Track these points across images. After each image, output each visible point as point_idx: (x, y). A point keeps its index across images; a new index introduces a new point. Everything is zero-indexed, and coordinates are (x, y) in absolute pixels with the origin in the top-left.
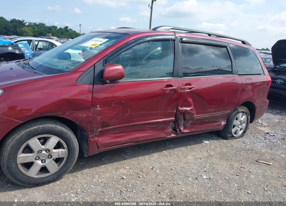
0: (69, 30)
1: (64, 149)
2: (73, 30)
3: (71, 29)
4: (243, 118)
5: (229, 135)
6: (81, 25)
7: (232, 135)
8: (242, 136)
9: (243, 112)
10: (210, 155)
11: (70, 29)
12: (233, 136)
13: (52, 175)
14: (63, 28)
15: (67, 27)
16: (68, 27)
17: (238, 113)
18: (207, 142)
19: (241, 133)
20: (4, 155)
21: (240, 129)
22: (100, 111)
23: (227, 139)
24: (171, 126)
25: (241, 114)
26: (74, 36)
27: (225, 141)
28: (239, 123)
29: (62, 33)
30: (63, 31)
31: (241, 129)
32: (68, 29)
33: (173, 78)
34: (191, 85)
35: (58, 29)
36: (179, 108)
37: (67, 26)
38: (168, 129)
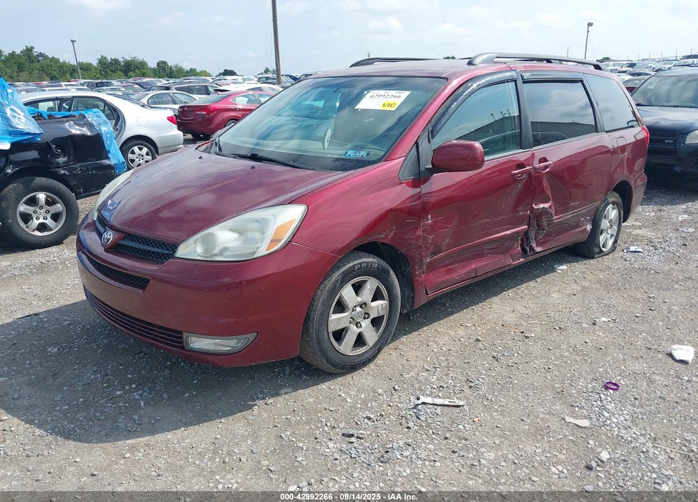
0: (38, 55)
1: (384, 300)
2: (50, 57)
3: (41, 55)
4: (613, 213)
5: (596, 250)
6: (75, 41)
7: (600, 249)
8: (614, 249)
9: (613, 203)
10: (584, 287)
11: (41, 53)
12: (602, 251)
13: (371, 349)
14: (18, 52)
15: (29, 50)
16: (32, 48)
17: (608, 204)
18: (564, 267)
19: (610, 243)
20: (314, 320)
21: (609, 236)
22: (431, 226)
23: (593, 258)
24: (520, 241)
25: (610, 206)
26: (55, 73)
27: (592, 261)
28: (608, 224)
29: (21, 68)
30: (22, 61)
31: (612, 236)
32: (35, 54)
33: (522, 151)
34: (547, 161)
35: (6, 56)
36: (534, 206)
37: (29, 46)
38: (515, 249)
